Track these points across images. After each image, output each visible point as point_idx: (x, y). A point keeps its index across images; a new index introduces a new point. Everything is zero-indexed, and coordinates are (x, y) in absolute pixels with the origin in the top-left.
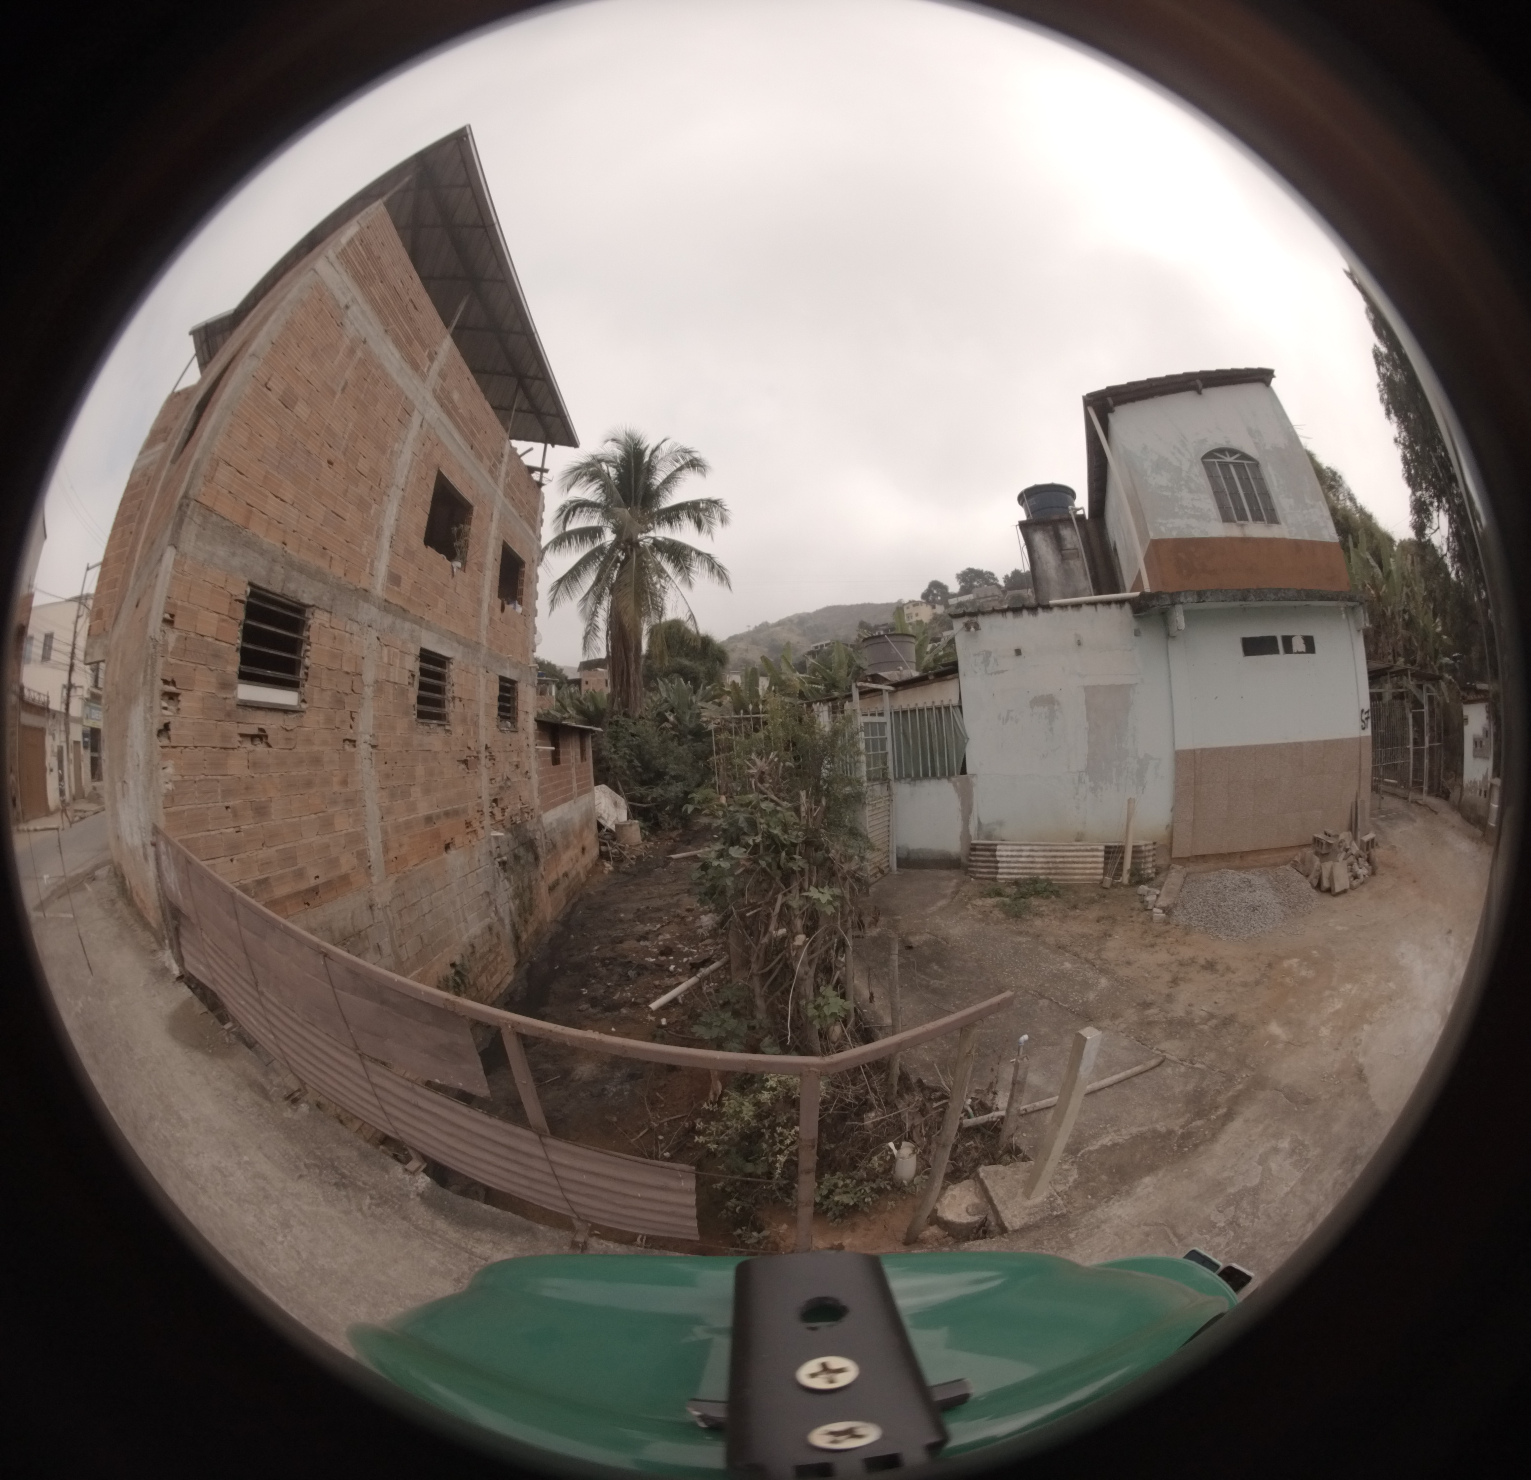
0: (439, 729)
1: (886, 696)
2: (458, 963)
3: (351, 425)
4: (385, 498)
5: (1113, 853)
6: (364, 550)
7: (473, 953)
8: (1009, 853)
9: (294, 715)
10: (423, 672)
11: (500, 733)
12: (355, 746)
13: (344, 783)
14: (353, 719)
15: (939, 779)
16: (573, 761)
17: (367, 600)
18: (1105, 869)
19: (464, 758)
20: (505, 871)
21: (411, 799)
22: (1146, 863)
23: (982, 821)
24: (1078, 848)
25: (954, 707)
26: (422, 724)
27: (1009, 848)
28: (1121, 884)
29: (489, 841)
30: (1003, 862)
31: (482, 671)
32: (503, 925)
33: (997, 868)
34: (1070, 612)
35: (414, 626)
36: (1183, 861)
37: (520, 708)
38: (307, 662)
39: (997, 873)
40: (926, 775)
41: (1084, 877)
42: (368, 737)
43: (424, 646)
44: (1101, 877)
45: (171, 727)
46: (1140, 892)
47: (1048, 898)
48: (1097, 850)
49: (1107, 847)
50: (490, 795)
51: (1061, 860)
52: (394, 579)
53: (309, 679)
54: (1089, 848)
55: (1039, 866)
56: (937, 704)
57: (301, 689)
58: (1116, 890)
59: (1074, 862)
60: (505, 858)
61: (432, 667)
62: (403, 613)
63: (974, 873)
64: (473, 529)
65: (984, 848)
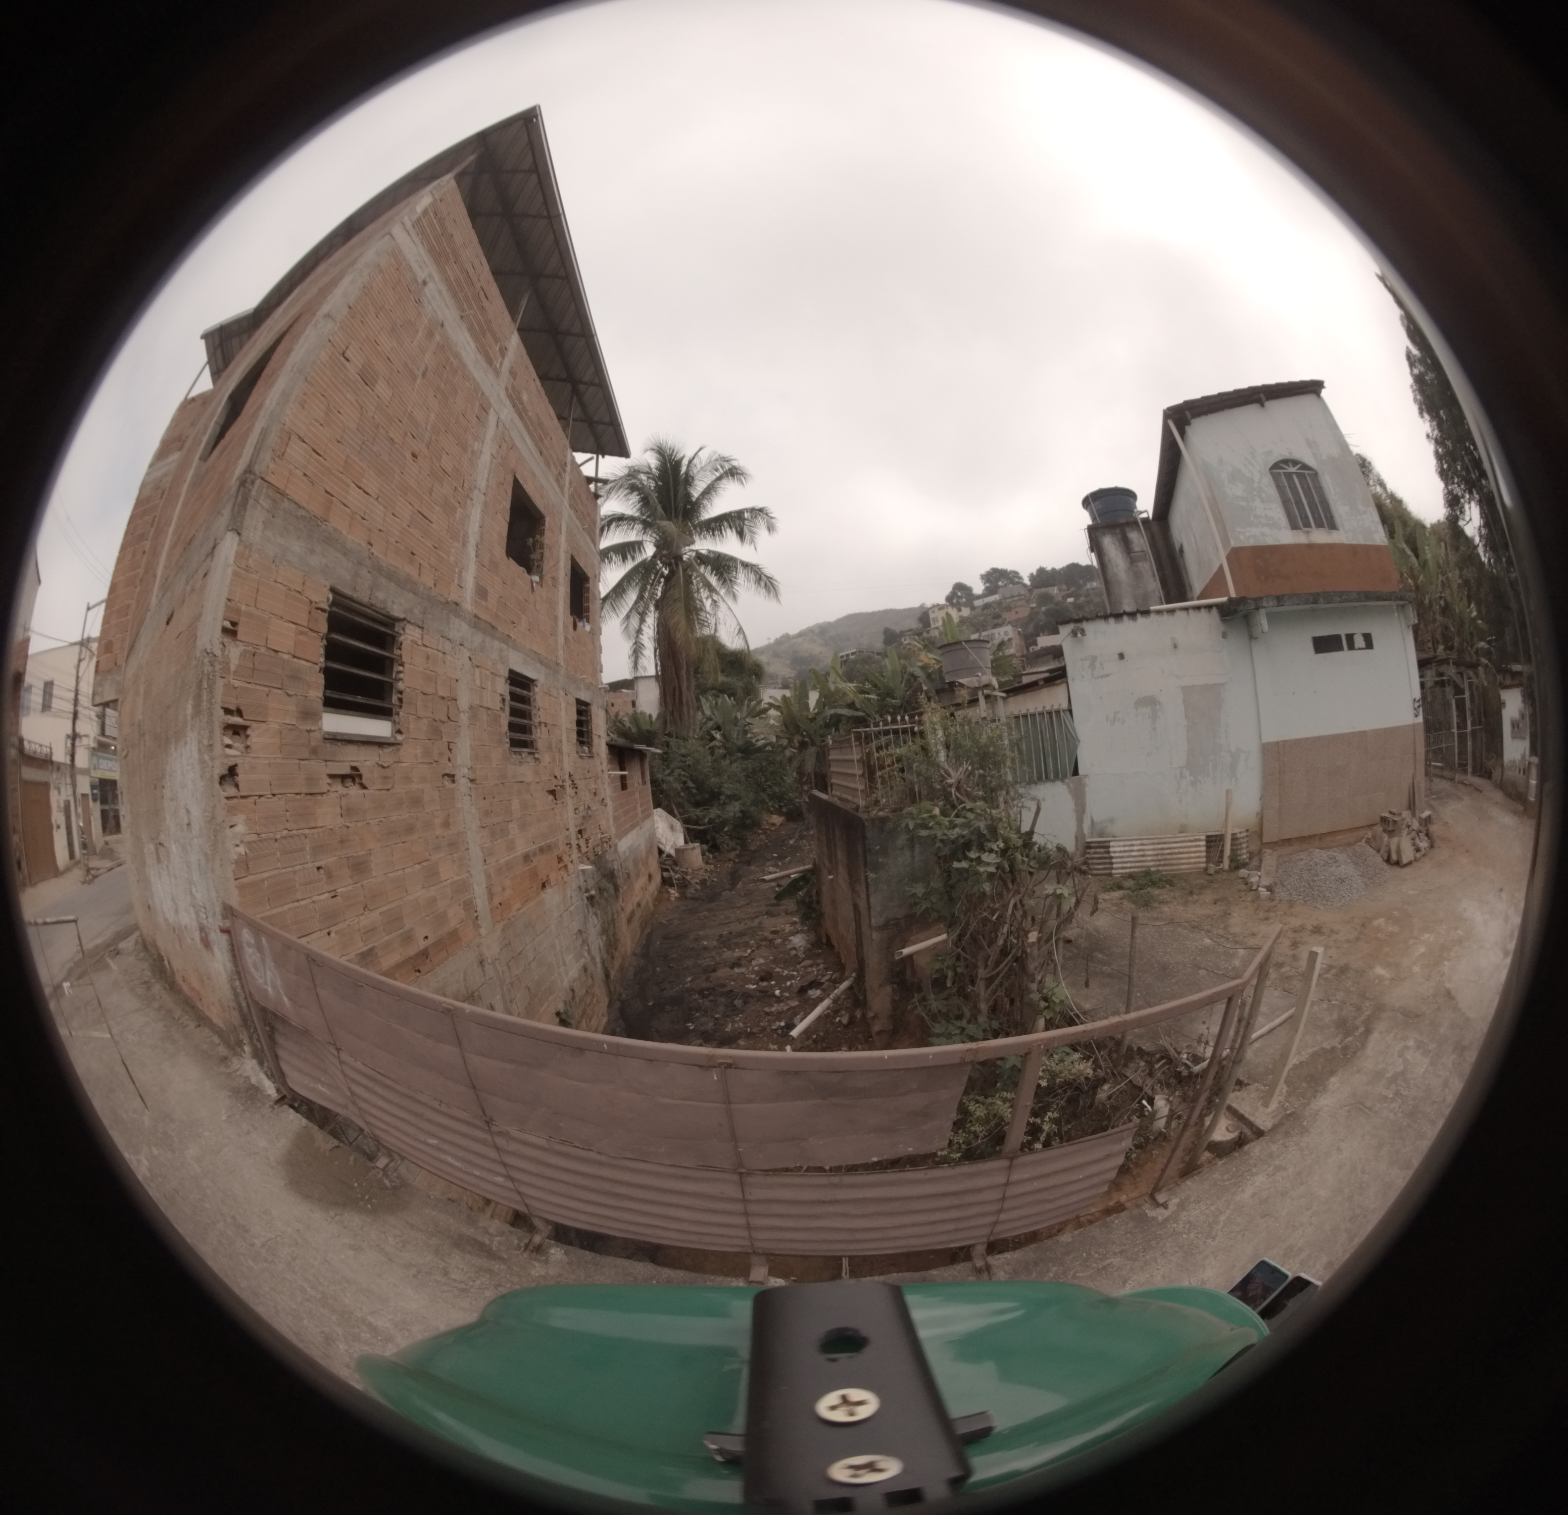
0: (530, 757)
1: (1000, 702)
2: (562, 1011)
3: (433, 416)
4: (469, 501)
5: (1213, 842)
6: (452, 558)
7: (573, 998)
8: (1122, 849)
9: (390, 750)
10: (513, 696)
11: (580, 760)
12: (453, 782)
13: (446, 824)
14: (450, 750)
15: (1053, 781)
16: (636, 785)
17: (458, 615)
18: (1207, 857)
19: (553, 788)
20: (593, 906)
21: (510, 837)
22: (1241, 849)
23: (1095, 819)
24: (1183, 839)
25: (1063, 711)
26: (515, 752)
27: (1121, 843)
28: (1222, 870)
29: (578, 876)
30: (1117, 858)
31: (562, 693)
32: (595, 964)
33: (1112, 863)
34: (1166, 616)
35: (502, 645)
36: (1273, 845)
37: (594, 732)
38: (401, 686)
39: (1112, 868)
40: (1040, 779)
41: (1189, 866)
42: (466, 771)
43: (511, 667)
44: (1204, 865)
45: (239, 770)
46: (1241, 876)
47: (1163, 887)
48: (1199, 840)
49: (1207, 837)
50: (576, 826)
51: (1168, 851)
52: (482, 592)
53: (404, 705)
54: (1192, 838)
55: (1149, 858)
56: (1048, 708)
57: (395, 718)
58: (1220, 876)
59: (1180, 853)
60: (593, 892)
61: (517, 690)
62: (491, 630)
63: (1091, 869)
64: (546, 541)
65: (1098, 845)
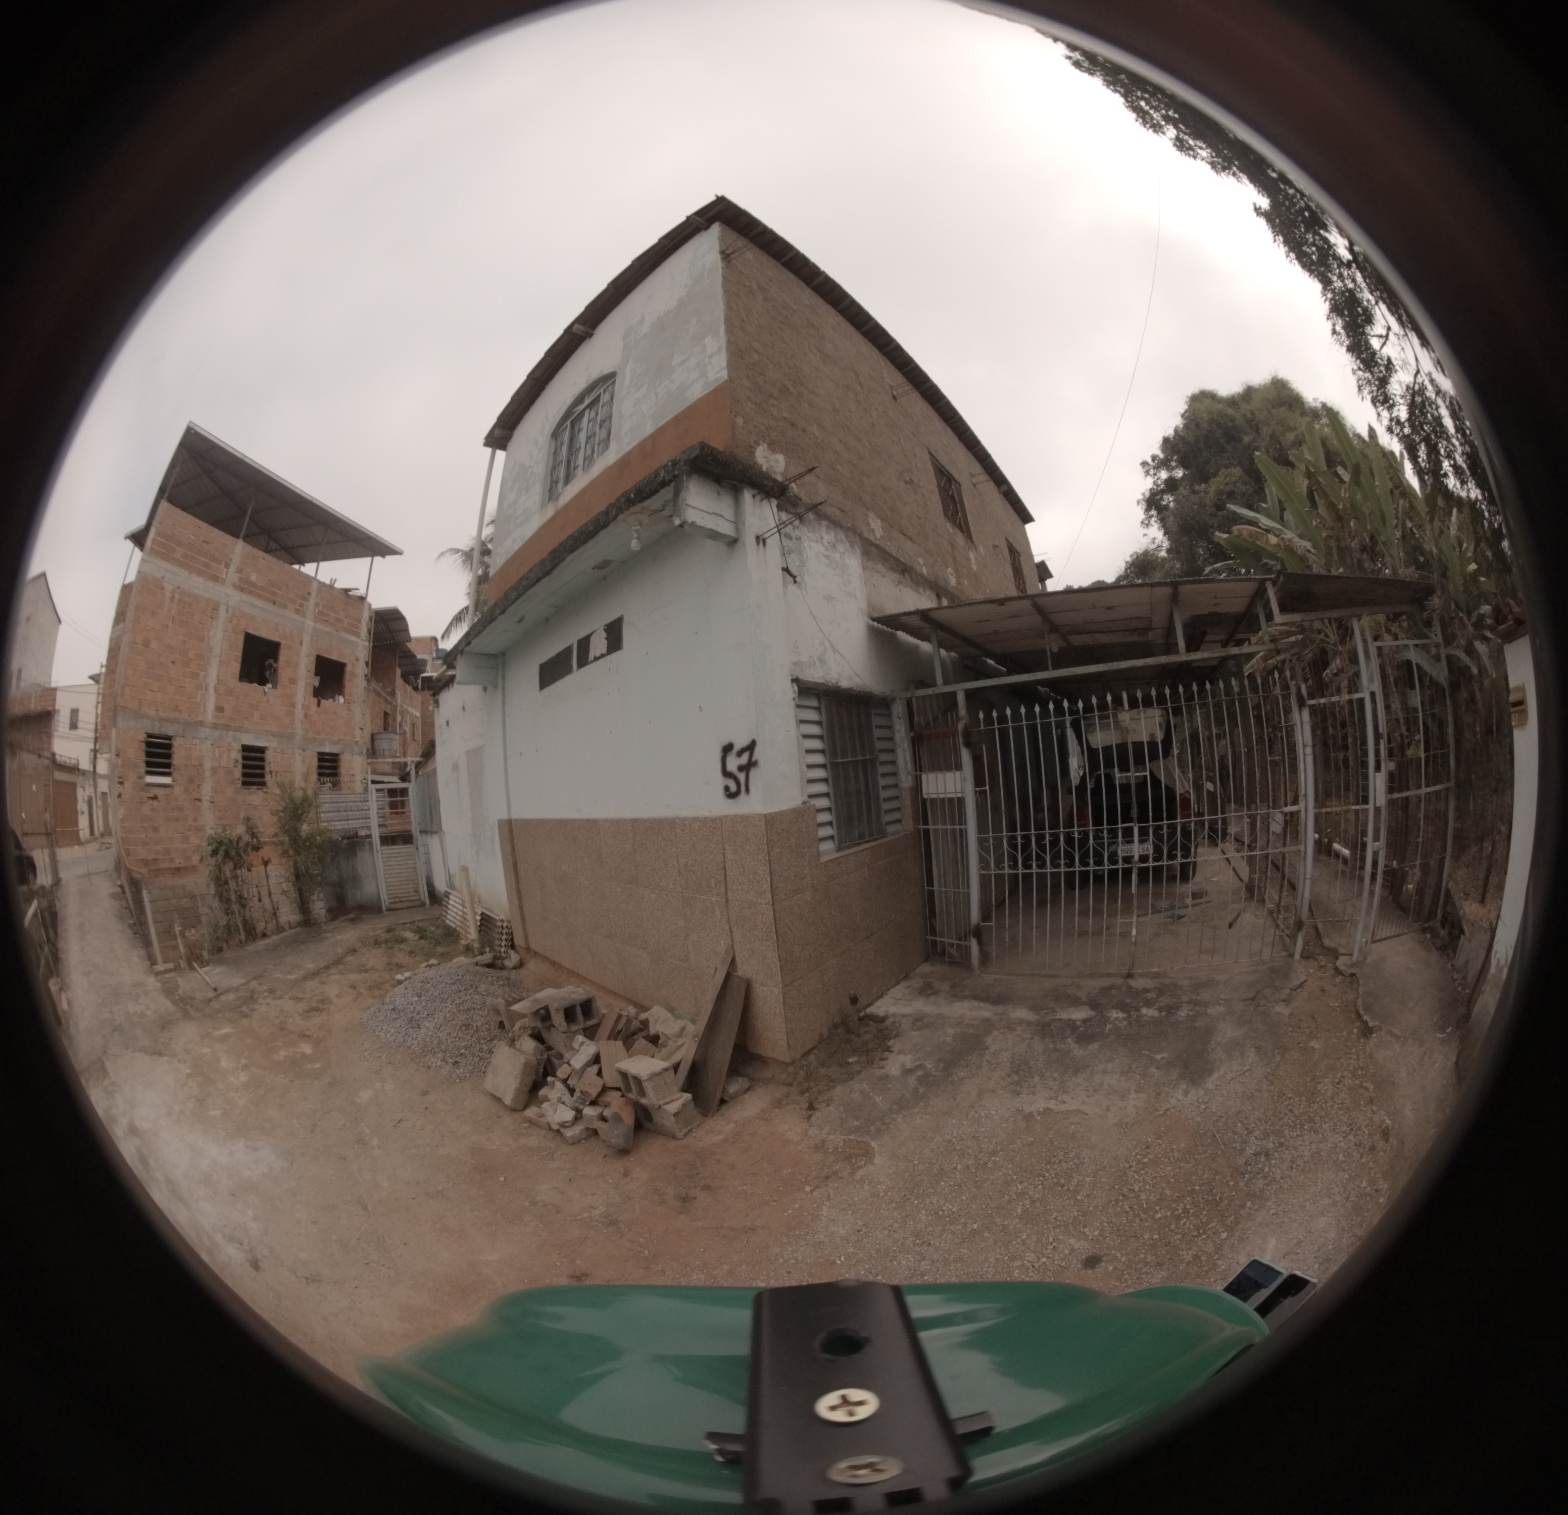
3: (181, 637)
4: (208, 666)
6: (199, 700)
8: (453, 903)
9: (170, 790)
10: (244, 758)
12: (201, 802)
14: (199, 789)
17: (203, 726)
26: (247, 789)
31: (300, 750)
35: (236, 733)
37: (344, 773)
38: (174, 761)
43: (244, 743)
52: (220, 709)
53: (176, 770)
55: (459, 918)
57: (173, 775)
61: (253, 754)
62: (227, 727)
63: (441, 914)
64: (282, 658)
65: (447, 894)
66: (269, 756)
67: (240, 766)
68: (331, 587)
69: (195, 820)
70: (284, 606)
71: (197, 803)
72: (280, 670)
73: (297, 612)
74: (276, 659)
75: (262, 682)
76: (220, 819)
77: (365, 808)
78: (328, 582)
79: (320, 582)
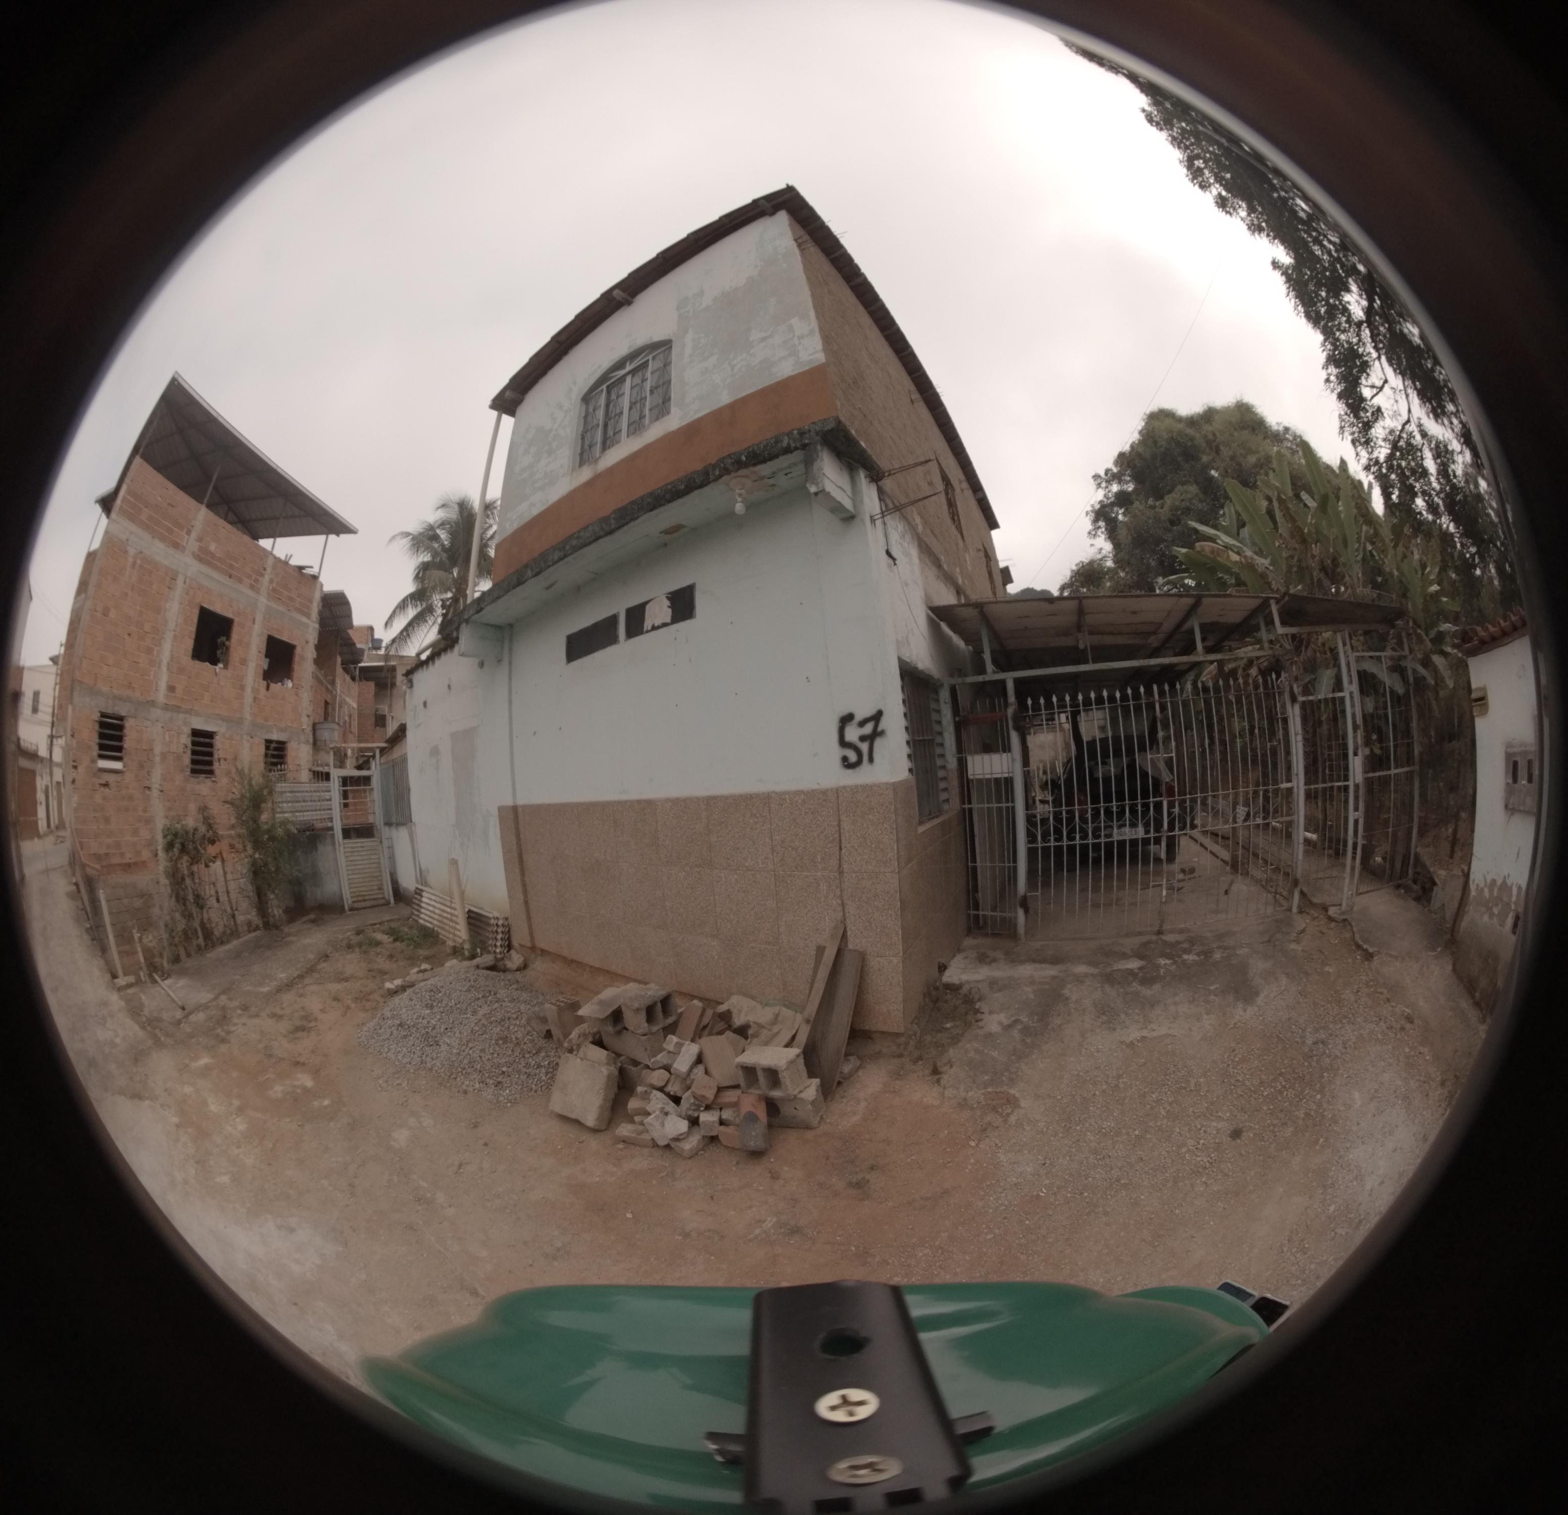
0: (208, 780)
4: (162, 641)
6: (152, 677)
8: (427, 901)
9: (121, 774)
10: (194, 743)
12: (150, 791)
14: (149, 776)
15: (403, 826)
17: (155, 706)
22: (495, 939)
26: (195, 777)
27: (427, 895)
31: (247, 737)
33: (421, 913)
35: (186, 716)
37: (291, 761)
38: (125, 746)
39: (420, 917)
43: (193, 727)
52: (171, 689)
55: (436, 916)
57: (123, 760)
61: (202, 740)
62: (177, 709)
63: (413, 913)
64: (235, 636)
65: (419, 892)
66: (218, 742)
67: (189, 752)
68: (286, 563)
69: (145, 811)
70: (240, 581)
71: (147, 792)
72: (232, 649)
73: (252, 587)
74: (229, 638)
75: (214, 662)
76: (169, 809)
77: (328, 797)
78: (283, 558)
79: (275, 558)
